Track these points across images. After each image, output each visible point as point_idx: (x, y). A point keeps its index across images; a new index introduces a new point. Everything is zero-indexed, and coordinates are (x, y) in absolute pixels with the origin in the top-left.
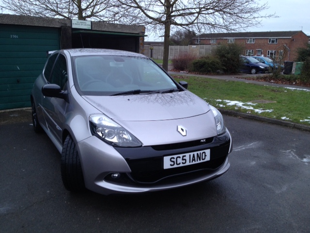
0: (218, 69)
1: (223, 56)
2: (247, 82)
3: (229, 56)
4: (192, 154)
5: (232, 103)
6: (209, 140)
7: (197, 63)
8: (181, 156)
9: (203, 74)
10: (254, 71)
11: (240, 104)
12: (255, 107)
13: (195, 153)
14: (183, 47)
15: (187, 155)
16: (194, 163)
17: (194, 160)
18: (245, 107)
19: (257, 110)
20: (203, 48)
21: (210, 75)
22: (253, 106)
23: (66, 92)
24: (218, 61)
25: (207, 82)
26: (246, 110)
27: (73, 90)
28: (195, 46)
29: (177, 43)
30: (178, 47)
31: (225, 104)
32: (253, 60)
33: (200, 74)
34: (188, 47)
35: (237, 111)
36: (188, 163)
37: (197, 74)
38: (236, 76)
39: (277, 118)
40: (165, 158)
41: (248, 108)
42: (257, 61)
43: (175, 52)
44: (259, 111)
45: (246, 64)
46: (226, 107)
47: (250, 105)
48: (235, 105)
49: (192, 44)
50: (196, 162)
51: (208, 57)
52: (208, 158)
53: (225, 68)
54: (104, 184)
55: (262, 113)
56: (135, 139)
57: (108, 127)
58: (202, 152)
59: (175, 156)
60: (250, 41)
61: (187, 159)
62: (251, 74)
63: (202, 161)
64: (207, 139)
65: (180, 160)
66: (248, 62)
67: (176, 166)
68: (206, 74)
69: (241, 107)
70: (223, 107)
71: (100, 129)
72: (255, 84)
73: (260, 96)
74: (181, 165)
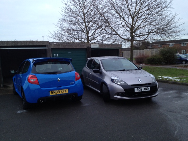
0: (162, 62)
1: (164, 55)
2: (178, 68)
3: (168, 54)
4: (144, 88)
5: (166, 77)
6: (149, 84)
7: (149, 59)
8: (140, 88)
9: (153, 65)
10: (184, 62)
11: (170, 78)
12: (176, 79)
13: (145, 88)
14: (141, 51)
15: (142, 88)
16: (144, 91)
17: (144, 90)
18: (172, 79)
19: (177, 80)
20: (153, 50)
21: (157, 65)
22: (176, 78)
23: (101, 71)
24: (162, 57)
25: (155, 69)
26: (172, 80)
27: (103, 70)
28: (148, 50)
29: (137, 48)
30: (138, 51)
31: (162, 78)
32: (183, 56)
33: (151, 65)
34: (144, 50)
35: (168, 80)
36: (142, 91)
37: (150, 65)
38: (173, 66)
39: (186, 83)
40: (135, 88)
41: (173, 79)
42: (186, 57)
43: (137, 53)
44: (178, 80)
45: (179, 59)
46: (163, 79)
47: (175, 78)
48: (167, 78)
49: (147, 48)
50: (145, 91)
51: (155, 56)
52: (149, 90)
53: (166, 61)
54: (116, 96)
55: (179, 81)
56: (125, 83)
57: (117, 80)
58: (147, 87)
59: (138, 88)
60: (183, 45)
61: (142, 89)
62: (182, 64)
63: (147, 90)
64: (148, 84)
65: (140, 90)
66: (180, 58)
67: (138, 91)
68: (155, 65)
69: (170, 79)
70: (161, 79)
71: (114, 80)
72: (182, 69)
73: (182, 74)
74: (140, 91)
